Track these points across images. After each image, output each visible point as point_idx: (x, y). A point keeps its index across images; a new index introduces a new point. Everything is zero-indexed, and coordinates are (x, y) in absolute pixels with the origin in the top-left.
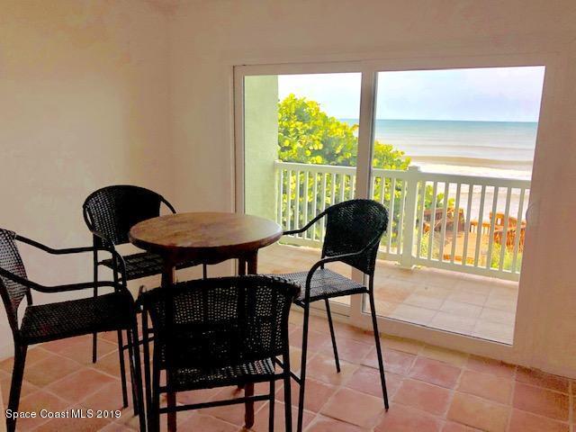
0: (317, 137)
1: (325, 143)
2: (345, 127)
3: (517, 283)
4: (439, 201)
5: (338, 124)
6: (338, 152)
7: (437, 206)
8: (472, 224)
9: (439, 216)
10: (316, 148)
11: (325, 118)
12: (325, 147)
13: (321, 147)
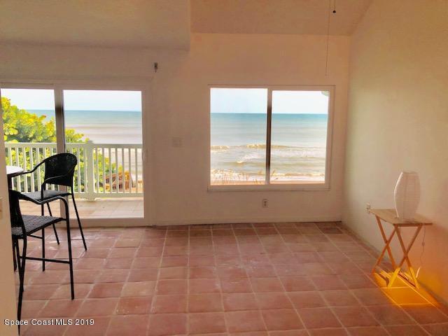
0: (12, 125)
1: (20, 130)
2: (34, 118)
3: (142, 198)
4: (113, 168)
5: (29, 115)
6: (31, 136)
7: (113, 172)
8: (139, 182)
9: (114, 179)
10: (12, 134)
11: (17, 111)
12: (19, 132)
13: (16, 132)
